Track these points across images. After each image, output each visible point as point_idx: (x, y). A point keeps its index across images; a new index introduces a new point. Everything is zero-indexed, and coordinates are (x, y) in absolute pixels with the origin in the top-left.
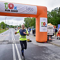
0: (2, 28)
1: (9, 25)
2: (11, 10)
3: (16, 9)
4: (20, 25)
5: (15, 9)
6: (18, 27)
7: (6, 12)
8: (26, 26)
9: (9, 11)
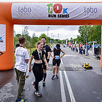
1: (53, 40)
3: (66, 12)
4: (72, 38)
5: (64, 13)
6: (68, 41)
8: (82, 41)
9: (55, 16)
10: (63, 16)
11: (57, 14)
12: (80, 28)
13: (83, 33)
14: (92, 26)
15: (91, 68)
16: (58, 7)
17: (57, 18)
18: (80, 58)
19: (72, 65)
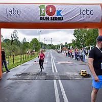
0: (34, 51)
1: (45, 45)
2: (51, 18)
3: (60, 15)
4: (66, 43)
6: (62, 46)
7: (41, 21)
8: (78, 46)
10: (56, 19)
11: (50, 17)
12: (75, 31)
13: (78, 37)
14: (88, 29)
15: (88, 76)
16: (51, 9)
17: (50, 21)
18: (76, 65)
19: (68, 73)
